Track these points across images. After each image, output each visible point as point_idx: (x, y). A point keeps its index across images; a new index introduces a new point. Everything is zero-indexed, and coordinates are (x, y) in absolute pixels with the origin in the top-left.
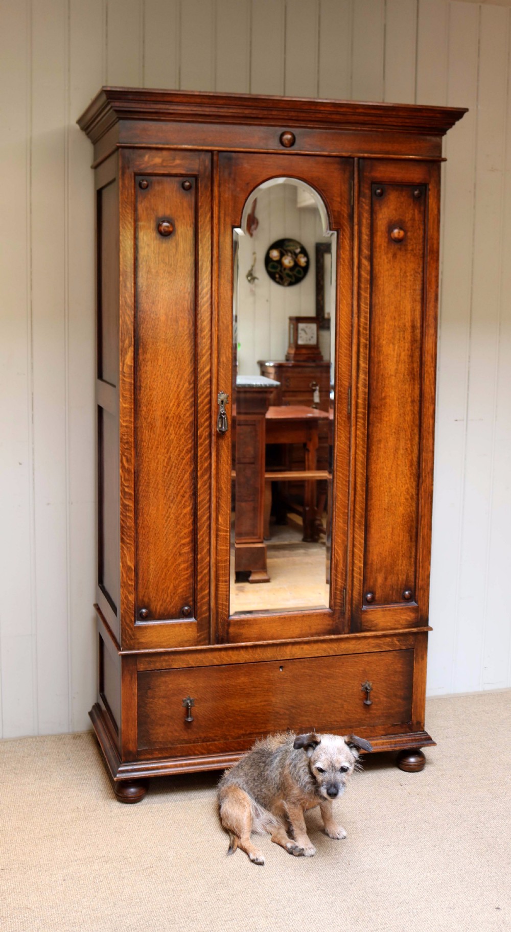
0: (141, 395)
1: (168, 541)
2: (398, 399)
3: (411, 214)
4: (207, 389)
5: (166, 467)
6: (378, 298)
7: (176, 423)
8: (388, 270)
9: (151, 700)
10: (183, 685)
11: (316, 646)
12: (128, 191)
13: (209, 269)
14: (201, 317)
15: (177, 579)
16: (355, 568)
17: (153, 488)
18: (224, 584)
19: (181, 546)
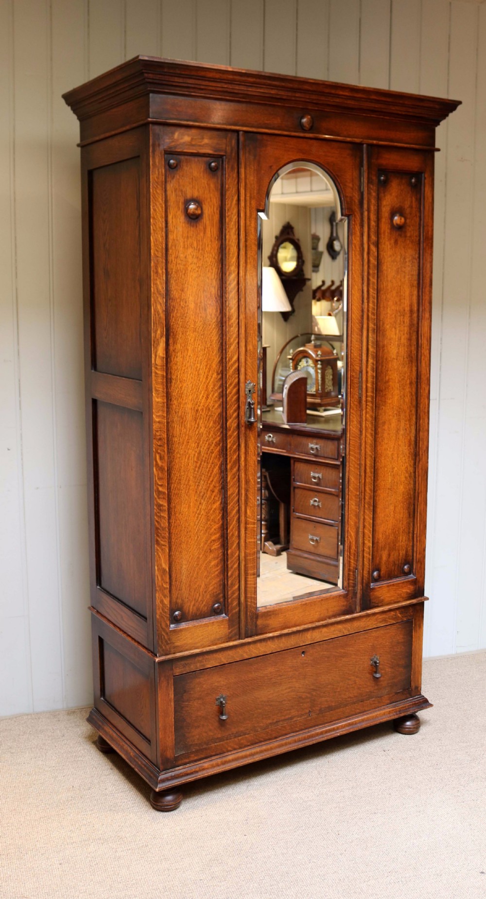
0: (172, 388)
1: (199, 539)
2: (399, 382)
3: (409, 202)
4: (235, 379)
5: (197, 462)
6: (383, 284)
7: (205, 416)
8: (391, 256)
9: (187, 703)
10: (216, 684)
11: (332, 628)
12: (158, 170)
13: (236, 254)
14: (229, 304)
15: (208, 576)
16: (365, 549)
17: (184, 485)
18: (252, 577)
19: (211, 542)
